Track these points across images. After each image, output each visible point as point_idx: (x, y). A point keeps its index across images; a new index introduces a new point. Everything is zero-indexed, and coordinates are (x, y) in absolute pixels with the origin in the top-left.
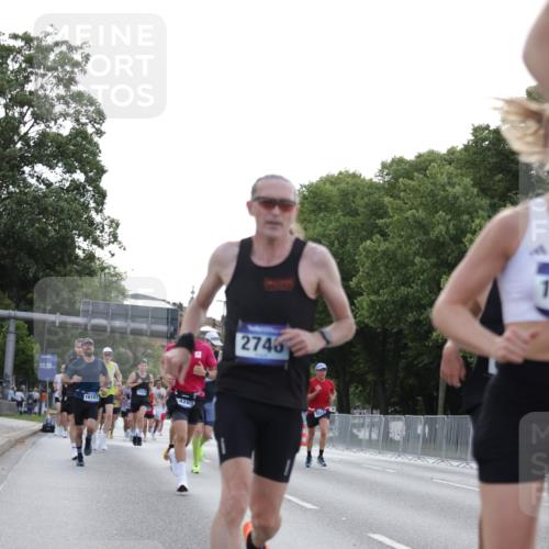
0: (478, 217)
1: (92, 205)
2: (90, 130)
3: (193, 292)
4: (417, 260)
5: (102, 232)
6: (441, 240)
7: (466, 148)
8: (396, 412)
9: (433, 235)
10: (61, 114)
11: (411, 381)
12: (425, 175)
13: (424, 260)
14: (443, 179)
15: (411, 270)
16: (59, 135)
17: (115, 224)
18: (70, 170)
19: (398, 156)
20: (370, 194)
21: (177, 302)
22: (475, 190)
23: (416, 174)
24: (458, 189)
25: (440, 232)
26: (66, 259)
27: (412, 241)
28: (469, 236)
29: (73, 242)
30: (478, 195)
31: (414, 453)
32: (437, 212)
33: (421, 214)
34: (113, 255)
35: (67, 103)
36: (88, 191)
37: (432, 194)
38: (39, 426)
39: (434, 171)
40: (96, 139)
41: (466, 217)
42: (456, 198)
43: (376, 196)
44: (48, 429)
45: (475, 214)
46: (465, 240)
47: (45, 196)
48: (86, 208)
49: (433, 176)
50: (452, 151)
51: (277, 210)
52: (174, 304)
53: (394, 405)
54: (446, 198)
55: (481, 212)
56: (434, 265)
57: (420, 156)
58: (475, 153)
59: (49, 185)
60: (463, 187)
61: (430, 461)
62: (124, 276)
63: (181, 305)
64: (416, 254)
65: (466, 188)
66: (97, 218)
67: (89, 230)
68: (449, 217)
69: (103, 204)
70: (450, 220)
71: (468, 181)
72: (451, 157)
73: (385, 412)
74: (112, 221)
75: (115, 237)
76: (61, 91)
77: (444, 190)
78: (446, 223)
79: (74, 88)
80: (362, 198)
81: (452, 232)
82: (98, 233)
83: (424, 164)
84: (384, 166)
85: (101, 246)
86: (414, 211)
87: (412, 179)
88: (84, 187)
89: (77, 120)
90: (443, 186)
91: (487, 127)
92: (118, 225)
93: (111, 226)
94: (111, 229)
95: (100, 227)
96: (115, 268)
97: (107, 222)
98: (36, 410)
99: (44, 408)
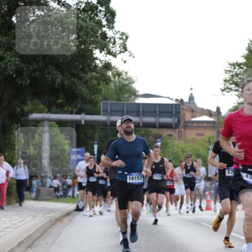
1: (104, 23)
3: (191, 89)
5: (113, 44)
17: (125, 37)
21: (179, 99)
26: (87, 69)
29: (92, 52)
34: (125, 62)
38: (74, 206)
48: (99, 24)
52: (177, 100)
62: (134, 79)
63: (182, 101)
66: (110, 33)
67: (104, 43)
69: (113, 22)
74: (123, 34)
75: (125, 49)
82: (111, 45)
85: (115, 56)
92: (127, 38)
93: (121, 39)
94: (122, 41)
95: (112, 40)
96: (126, 73)
97: (118, 36)
98: (70, 193)
99: (77, 192)
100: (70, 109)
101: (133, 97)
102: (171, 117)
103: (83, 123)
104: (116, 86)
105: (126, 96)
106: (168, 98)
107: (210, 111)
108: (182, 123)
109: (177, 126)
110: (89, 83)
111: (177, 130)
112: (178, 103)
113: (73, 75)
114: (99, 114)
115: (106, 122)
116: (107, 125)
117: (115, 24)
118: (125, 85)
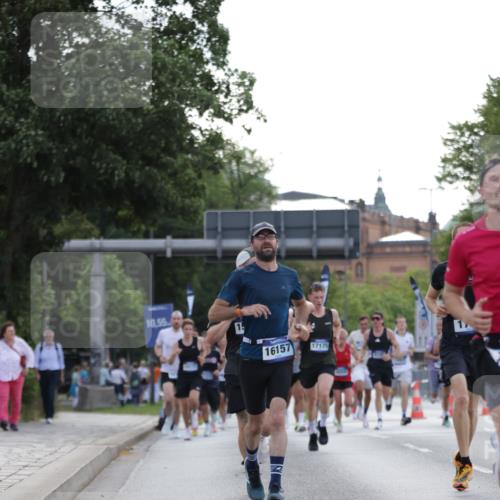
1: (208, 55)
3: (380, 179)
5: (226, 97)
17: (248, 81)
21: (357, 199)
26: (175, 147)
29: (183, 118)
34: (249, 131)
38: (154, 420)
48: (198, 57)
52: (352, 202)
62: (268, 164)
63: (361, 203)
66: (218, 75)
67: (207, 96)
69: (224, 53)
74: (244, 75)
75: (249, 104)
82: (222, 98)
85: (229, 119)
92: (252, 82)
93: (240, 85)
94: (242, 90)
95: (223, 88)
96: (252, 153)
97: (234, 79)
98: (146, 395)
99: (159, 392)
100: (143, 227)
101: (266, 200)
102: (341, 236)
103: (169, 254)
104: (232, 180)
105: (253, 198)
106: (335, 198)
107: (417, 222)
108: (362, 248)
109: (353, 254)
110: (179, 176)
111: (354, 262)
112: (354, 207)
113: (149, 161)
114: (200, 235)
115: (214, 251)
116: (215, 258)
117: (228, 57)
118: (250, 177)
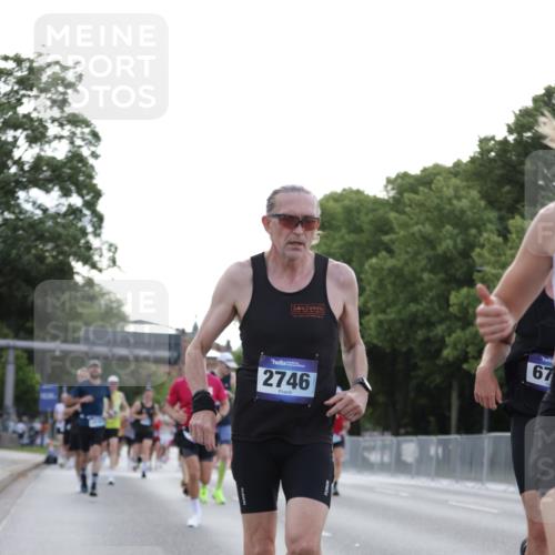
0: (486, 231)
1: (90, 229)
2: (85, 152)
4: (426, 276)
5: (101, 256)
6: (449, 255)
7: (473, 160)
8: (407, 434)
9: (440, 249)
10: (56, 137)
11: (423, 401)
12: (430, 189)
13: (432, 276)
14: (449, 192)
15: (419, 287)
16: (54, 158)
17: (113, 248)
18: (66, 193)
19: (402, 171)
20: (374, 210)
21: (180, 328)
22: (483, 203)
23: (421, 188)
24: (464, 203)
25: (448, 247)
27: (420, 257)
28: (478, 250)
29: (71, 267)
30: (485, 209)
31: (427, 474)
32: (444, 226)
33: (428, 229)
35: (61, 125)
36: (85, 215)
37: (439, 208)
38: (41, 457)
39: (440, 186)
40: (91, 161)
41: (473, 231)
42: (463, 212)
43: (381, 212)
44: (51, 460)
45: (483, 228)
46: (474, 255)
47: (41, 221)
48: (84, 233)
49: (439, 190)
50: (458, 164)
51: (300, 230)
52: (177, 330)
53: (405, 426)
54: (452, 212)
55: (489, 226)
56: (444, 281)
57: (425, 170)
58: (481, 165)
59: (45, 211)
60: (469, 199)
61: (445, 483)
63: (183, 331)
64: (423, 270)
65: (473, 201)
66: (95, 242)
67: (87, 255)
68: (456, 231)
69: (100, 227)
70: (458, 235)
71: (474, 194)
72: (457, 170)
73: (396, 434)
74: (111, 245)
76: (56, 113)
77: (451, 204)
78: (453, 237)
79: (68, 110)
80: (367, 214)
81: (460, 246)
82: (96, 258)
83: (429, 178)
84: (389, 181)
85: (100, 271)
86: (420, 227)
87: (416, 192)
88: (81, 211)
89: (72, 143)
90: (450, 200)
91: (493, 138)
92: (116, 250)
93: (110, 250)
94: (111, 254)
97: (105, 247)
99: (47, 440)
111: (177, 367)
